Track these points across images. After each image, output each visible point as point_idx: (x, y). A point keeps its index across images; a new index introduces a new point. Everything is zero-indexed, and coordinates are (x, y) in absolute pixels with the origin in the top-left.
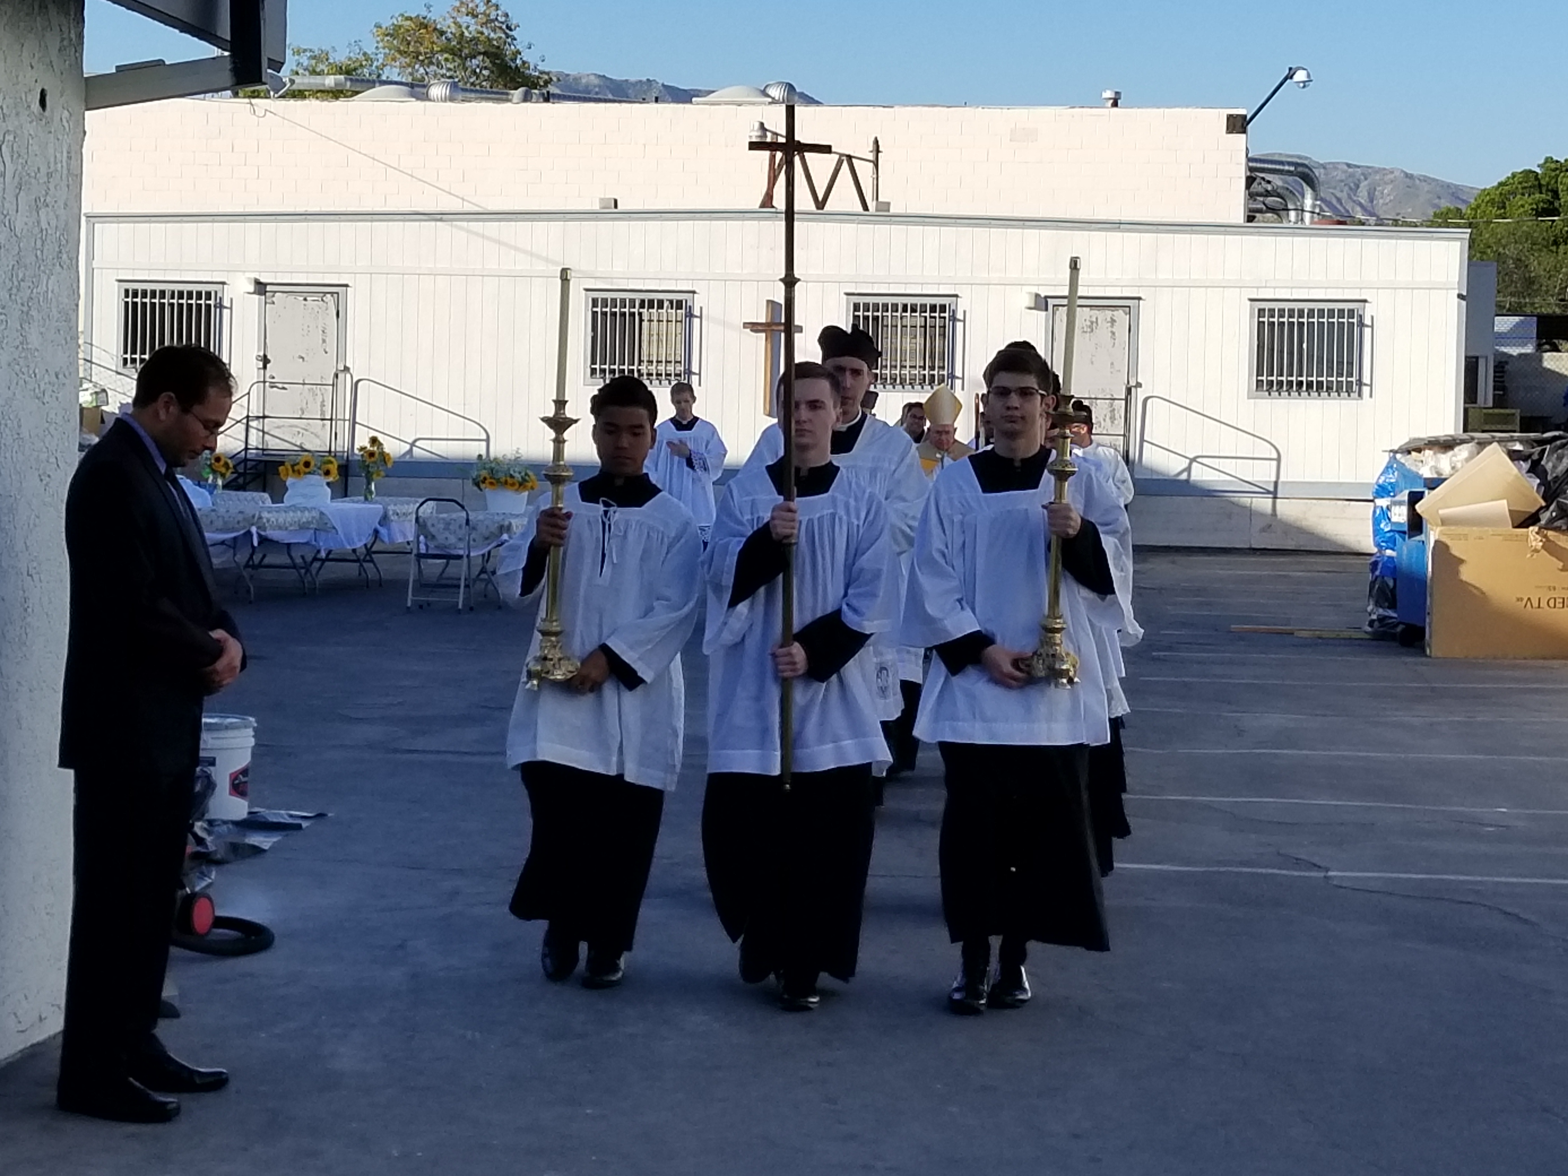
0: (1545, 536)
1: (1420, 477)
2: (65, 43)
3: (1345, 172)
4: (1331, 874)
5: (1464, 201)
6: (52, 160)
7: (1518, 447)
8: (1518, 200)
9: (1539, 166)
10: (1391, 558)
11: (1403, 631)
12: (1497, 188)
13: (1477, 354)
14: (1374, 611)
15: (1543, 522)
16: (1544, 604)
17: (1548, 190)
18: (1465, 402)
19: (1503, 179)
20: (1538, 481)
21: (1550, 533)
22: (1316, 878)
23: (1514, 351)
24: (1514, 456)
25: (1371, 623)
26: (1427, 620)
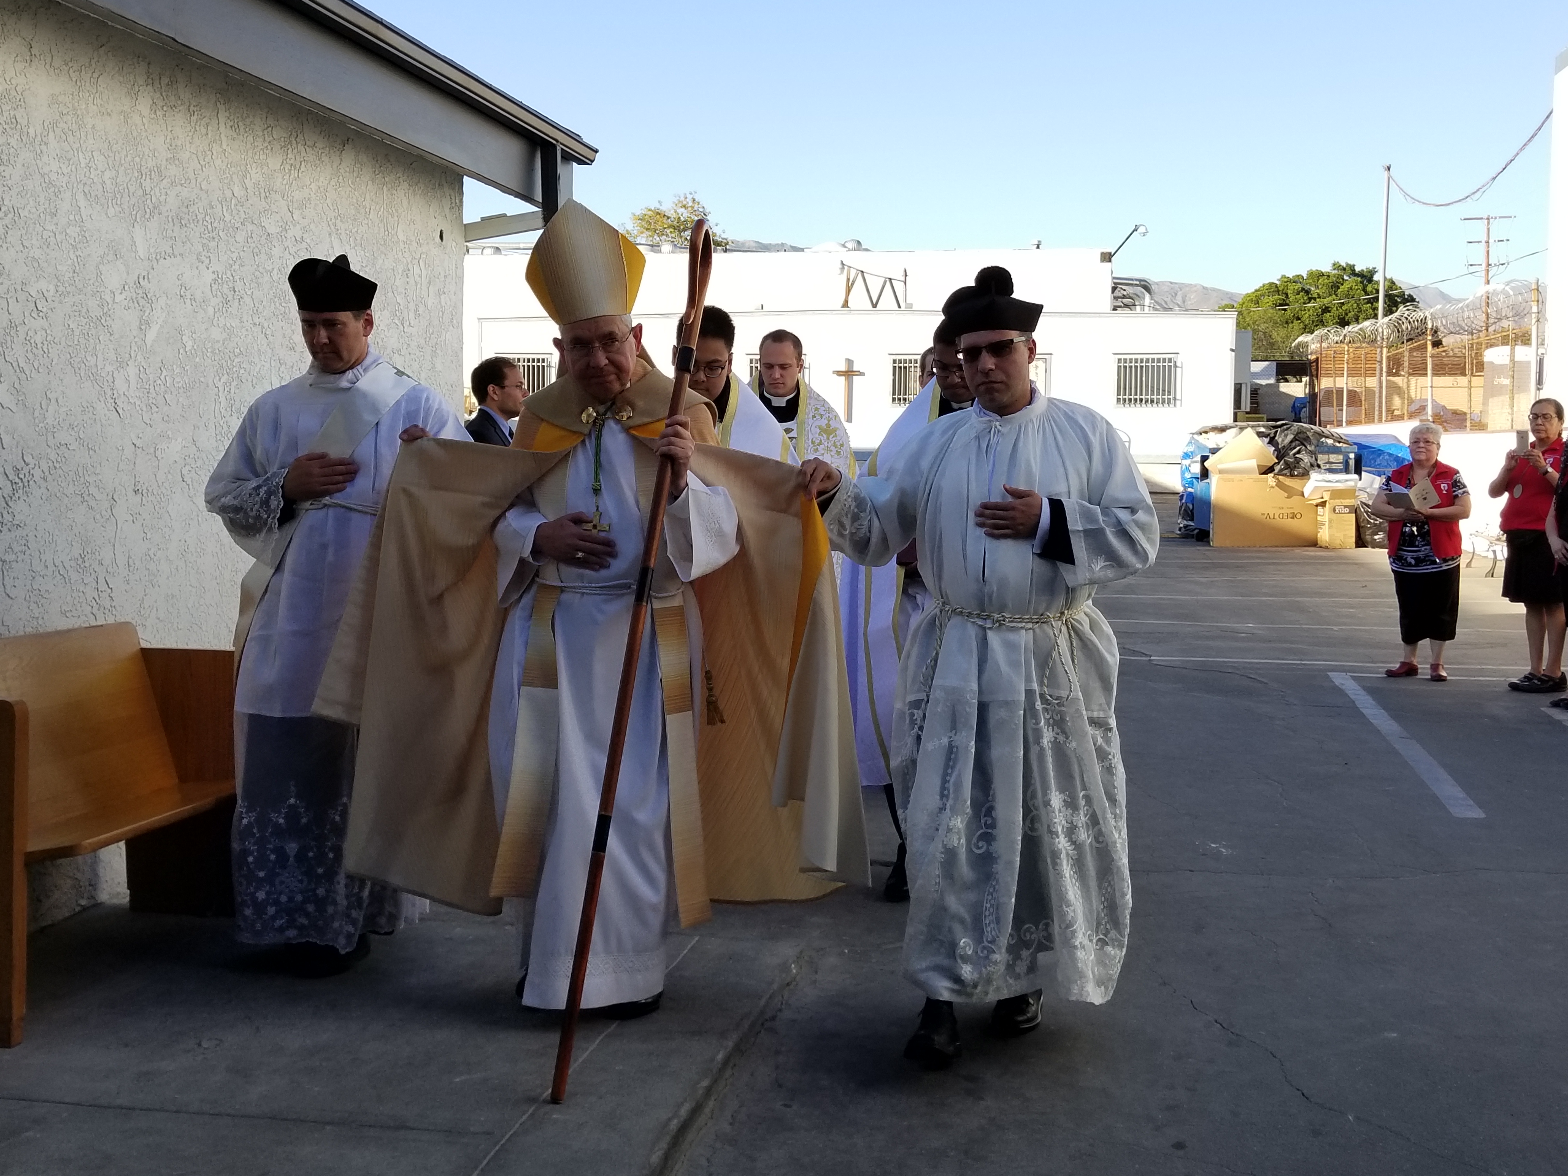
0: (1278, 479)
1: (1207, 448)
2: (453, 205)
3: (1168, 286)
4: (1152, 658)
5: (1236, 301)
6: (447, 268)
7: (1262, 430)
8: (1265, 299)
9: (1278, 280)
10: (1191, 493)
11: (1198, 533)
12: (1253, 293)
13: (1240, 382)
14: (1182, 523)
15: (1276, 471)
16: (1277, 516)
17: (1283, 293)
18: (1234, 409)
19: (1257, 288)
20: (1274, 448)
21: (1280, 477)
22: (1146, 660)
23: (1263, 382)
24: (1260, 435)
25: (1180, 529)
26: (1211, 527)
